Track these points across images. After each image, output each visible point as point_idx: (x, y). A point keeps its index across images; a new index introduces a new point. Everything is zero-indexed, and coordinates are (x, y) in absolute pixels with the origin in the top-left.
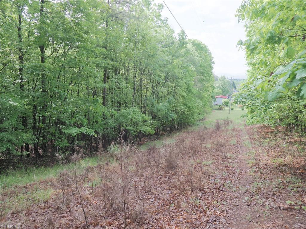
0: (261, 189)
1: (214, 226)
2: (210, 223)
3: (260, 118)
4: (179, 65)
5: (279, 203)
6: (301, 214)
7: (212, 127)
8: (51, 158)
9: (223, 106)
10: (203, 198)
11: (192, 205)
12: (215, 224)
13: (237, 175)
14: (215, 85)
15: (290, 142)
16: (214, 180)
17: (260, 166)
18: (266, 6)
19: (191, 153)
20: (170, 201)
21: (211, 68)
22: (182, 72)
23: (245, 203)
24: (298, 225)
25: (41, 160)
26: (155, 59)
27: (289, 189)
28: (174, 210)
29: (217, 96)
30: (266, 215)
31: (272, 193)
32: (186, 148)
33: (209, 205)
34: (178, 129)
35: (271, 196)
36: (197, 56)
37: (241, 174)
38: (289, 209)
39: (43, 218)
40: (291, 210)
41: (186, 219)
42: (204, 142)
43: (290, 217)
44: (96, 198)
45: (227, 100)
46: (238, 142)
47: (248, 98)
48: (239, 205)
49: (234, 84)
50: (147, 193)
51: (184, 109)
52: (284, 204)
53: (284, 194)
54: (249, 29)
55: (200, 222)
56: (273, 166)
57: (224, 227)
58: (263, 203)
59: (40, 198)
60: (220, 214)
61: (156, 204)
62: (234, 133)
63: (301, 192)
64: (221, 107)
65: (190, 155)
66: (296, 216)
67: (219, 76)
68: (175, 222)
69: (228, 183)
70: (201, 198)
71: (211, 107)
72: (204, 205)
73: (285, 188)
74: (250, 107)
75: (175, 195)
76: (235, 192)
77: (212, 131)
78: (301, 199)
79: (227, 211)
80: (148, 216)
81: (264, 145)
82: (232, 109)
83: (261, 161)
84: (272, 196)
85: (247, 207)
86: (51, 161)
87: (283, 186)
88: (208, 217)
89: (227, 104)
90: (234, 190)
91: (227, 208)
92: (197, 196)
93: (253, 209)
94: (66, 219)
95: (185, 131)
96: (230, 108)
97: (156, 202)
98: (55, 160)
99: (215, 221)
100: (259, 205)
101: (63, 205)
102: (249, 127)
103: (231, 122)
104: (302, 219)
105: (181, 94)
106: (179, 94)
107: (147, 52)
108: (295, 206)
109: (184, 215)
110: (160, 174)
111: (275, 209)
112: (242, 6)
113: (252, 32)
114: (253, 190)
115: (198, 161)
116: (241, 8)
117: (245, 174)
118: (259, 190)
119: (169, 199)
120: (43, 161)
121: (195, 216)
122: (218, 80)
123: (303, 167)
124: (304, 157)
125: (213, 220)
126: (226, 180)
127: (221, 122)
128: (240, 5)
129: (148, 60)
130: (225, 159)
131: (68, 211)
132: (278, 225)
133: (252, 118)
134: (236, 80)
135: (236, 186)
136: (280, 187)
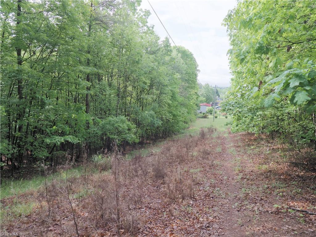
0: (249, 195)
1: (208, 232)
2: (204, 229)
3: (245, 126)
4: (165, 72)
5: (267, 207)
6: (288, 217)
7: (197, 135)
8: (29, 170)
9: (207, 114)
10: (194, 205)
11: (184, 213)
12: (209, 230)
13: (225, 182)
14: (199, 93)
15: (273, 149)
16: (204, 188)
17: (246, 173)
18: (253, 17)
19: (178, 161)
20: (162, 210)
21: (196, 75)
22: (168, 80)
23: (235, 208)
24: (286, 227)
25: (17, 173)
26: (140, 66)
27: (275, 194)
28: (166, 219)
29: (201, 104)
30: (256, 219)
31: (259, 198)
32: (172, 156)
33: (201, 212)
34: (162, 137)
35: (258, 201)
36: (183, 64)
37: (228, 181)
38: (277, 213)
39: (27, 233)
40: (279, 213)
41: (179, 227)
42: (190, 151)
43: (278, 219)
44: (83, 210)
45: (211, 107)
46: (224, 150)
47: (235, 105)
48: (230, 211)
49: (217, 92)
50: (137, 203)
51: (169, 116)
52: (271, 208)
53: (271, 199)
54: (232, 38)
55: (194, 229)
56: (258, 173)
57: (217, 232)
58: (252, 208)
59: (21, 212)
60: (213, 220)
61: (148, 213)
62: (219, 141)
63: (286, 196)
64: (205, 115)
65: (177, 163)
66: (283, 219)
67: (202, 84)
68: (169, 230)
69: (217, 190)
70: (192, 205)
71: (195, 115)
72: (196, 212)
73: (271, 193)
74: (238, 114)
75: (166, 203)
76: (225, 198)
77: (197, 139)
78: (287, 203)
79: (218, 217)
80: (141, 225)
81: (248, 152)
82: (216, 117)
83: (247, 168)
84: (260, 201)
85: (237, 212)
86: (29, 173)
87: (269, 192)
88: (201, 223)
89: (210, 112)
90: (224, 196)
91: (219, 214)
92: (188, 203)
93: (243, 214)
94: (53, 232)
95: (170, 139)
96: (214, 116)
97: (147, 211)
98: (32, 172)
99: (208, 227)
100: (249, 210)
101: (49, 218)
102: (233, 135)
103: (216, 130)
104: (289, 221)
105: (167, 101)
106: (165, 102)
107: (131, 57)
108: (282, 210)
109: (177, 223)
110: (148, 183)
111: (264, 213)
112: (228, 15)
113: (236, 41)
114: (242, 195)
115: (186, 169)
116: (227, 17)
117: (232, 180)
118: (247, 196)
119: (160, 208)
120: (20, 173)
121: (189, 223)
122: (203, 88)
123: (286, 172)
124: (287, 164)
125: (206, 226)
126: (214, 187)
127: (206, 130)
128: (227, 14)
129: (133, 66)
130: (212, 166)
131: (55, 225)
132: (268, 228)
133: (237, 126)
134: (219, 88)
135: (225, 192)
136: (267, 192)
